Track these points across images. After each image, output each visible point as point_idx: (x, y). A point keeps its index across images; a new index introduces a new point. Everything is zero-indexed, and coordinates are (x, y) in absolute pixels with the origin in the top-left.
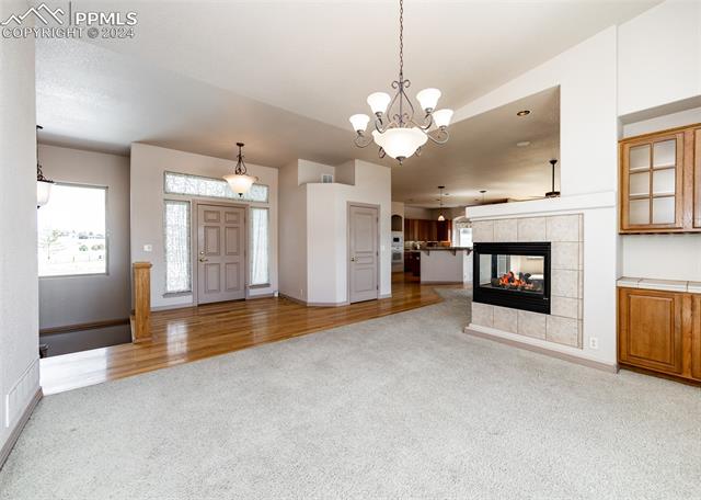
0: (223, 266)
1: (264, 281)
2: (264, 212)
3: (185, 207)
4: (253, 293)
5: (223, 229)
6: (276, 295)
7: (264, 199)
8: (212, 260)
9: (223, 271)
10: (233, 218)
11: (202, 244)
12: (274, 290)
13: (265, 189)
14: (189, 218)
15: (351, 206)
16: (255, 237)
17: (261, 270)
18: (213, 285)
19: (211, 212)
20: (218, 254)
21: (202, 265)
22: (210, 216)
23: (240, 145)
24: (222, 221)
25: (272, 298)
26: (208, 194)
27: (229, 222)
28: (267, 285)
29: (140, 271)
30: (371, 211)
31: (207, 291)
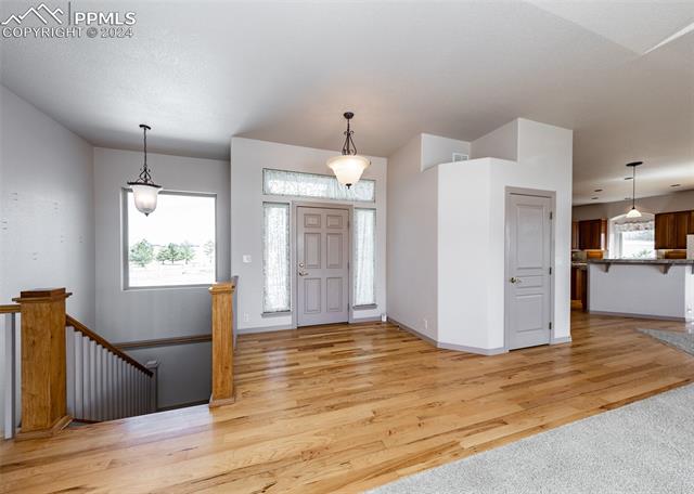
0: (324, 280)
1: (370, 301)
2: (370, 214)
3: (284, 210)
4: (358, 315)
5: (324, 235)
6: (384, 319)
7: (370, 198)
8: (313, 273)
9: (324, 286)
10: (335, 222)
11: (301, 254)
12: (380, 313)
13: (372, 184)
14: (288, 224)
15: (513, 193)
16: (360, 245)
17: (366, 287)
18: (313, 305)
19: (310, 215)
20: (318, 267)
21: (301, 278)
22: (311, 221)
23: (348, 116)
24: (324, 226)
25: (379, 323)
26: (308, 194)
27: (332, 227)
28: (373, 306)
29: (220, 297)
30: (540, 201)
31: (307, 311)
